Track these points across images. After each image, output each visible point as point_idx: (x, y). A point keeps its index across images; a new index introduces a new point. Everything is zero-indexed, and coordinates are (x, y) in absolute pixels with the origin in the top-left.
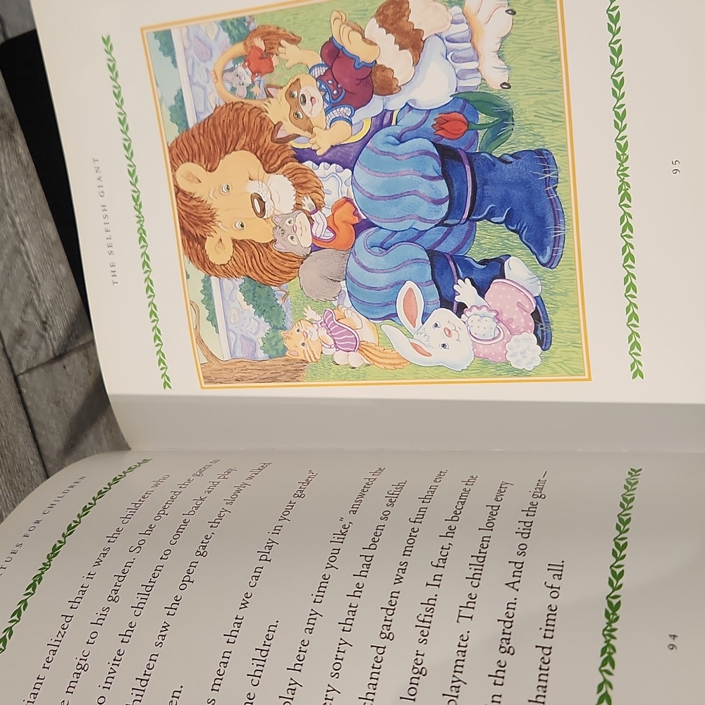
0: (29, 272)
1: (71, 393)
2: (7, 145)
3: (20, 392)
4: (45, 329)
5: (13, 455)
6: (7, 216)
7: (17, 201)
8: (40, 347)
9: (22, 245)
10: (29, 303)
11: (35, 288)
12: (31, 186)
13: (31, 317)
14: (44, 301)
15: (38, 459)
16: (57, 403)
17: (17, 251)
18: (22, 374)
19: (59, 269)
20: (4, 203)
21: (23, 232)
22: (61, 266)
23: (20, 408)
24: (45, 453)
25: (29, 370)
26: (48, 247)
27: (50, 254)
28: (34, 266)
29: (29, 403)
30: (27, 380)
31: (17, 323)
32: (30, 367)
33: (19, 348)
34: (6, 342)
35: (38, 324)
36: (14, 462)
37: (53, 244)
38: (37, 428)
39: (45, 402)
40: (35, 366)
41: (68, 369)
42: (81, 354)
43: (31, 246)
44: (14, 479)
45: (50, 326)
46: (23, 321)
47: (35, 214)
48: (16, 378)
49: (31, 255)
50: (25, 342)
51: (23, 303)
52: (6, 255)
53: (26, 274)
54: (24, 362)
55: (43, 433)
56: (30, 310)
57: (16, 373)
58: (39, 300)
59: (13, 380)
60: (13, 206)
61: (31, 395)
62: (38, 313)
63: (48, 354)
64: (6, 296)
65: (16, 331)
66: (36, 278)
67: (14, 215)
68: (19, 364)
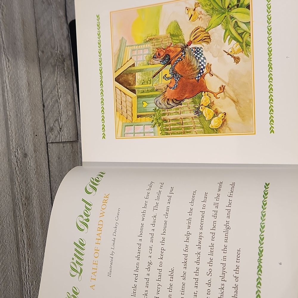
0: (59, 110)
1: (64, 157)
2: (61, 65)
3: (48, 149)
4: (60, 131)
5: (41, 169)
6: (56, 88)
7: (60, 85)
8: (57, 136)
9: (59, 99)
10: (57, 120)
11: (60, 115)
12: (66, 81)
13: (57, 125)
14: (62, 121)
15: (48, 175)
16: (59, 158)
17: (57, 101)
18: (49, 143)
19: (69, 112)
20: (56, 84)
21: (60, 95)
22: (70, 112)
23: (47, 155)
24: (51, 174)
27: (67, 106)
28: (61, 108)
29: (49, 155)
30: (51, 146)
31: (52, 125)
32: (53, 142)
33: (51, 134)
34: (47, 130)
35: (58, 128)
36: (40, 172)
37: (69, 103)
38: (50, 164)
39: (55, 156)
41: (65, 148)
42: (71, 144)
43: (62, 101)
44: (39, 178)
45: (62, 130)
46: (54, 125)
47: (65, 91)
48: (47, 144)
49: (61, 104)
50: (53, 133)
51: (55, 119)
52: (53, 101)
54: (51, 139)
55: (52, 166)
56: (57, 122)
58: (61, 120)
60: (59, 86)
61: (51, 152)
62: (59, 124)
63: (59, 140)
64: (50, 114)
65: (51, 128)
66: (61, 112)
67: (58, 89)
68: (49, 139)
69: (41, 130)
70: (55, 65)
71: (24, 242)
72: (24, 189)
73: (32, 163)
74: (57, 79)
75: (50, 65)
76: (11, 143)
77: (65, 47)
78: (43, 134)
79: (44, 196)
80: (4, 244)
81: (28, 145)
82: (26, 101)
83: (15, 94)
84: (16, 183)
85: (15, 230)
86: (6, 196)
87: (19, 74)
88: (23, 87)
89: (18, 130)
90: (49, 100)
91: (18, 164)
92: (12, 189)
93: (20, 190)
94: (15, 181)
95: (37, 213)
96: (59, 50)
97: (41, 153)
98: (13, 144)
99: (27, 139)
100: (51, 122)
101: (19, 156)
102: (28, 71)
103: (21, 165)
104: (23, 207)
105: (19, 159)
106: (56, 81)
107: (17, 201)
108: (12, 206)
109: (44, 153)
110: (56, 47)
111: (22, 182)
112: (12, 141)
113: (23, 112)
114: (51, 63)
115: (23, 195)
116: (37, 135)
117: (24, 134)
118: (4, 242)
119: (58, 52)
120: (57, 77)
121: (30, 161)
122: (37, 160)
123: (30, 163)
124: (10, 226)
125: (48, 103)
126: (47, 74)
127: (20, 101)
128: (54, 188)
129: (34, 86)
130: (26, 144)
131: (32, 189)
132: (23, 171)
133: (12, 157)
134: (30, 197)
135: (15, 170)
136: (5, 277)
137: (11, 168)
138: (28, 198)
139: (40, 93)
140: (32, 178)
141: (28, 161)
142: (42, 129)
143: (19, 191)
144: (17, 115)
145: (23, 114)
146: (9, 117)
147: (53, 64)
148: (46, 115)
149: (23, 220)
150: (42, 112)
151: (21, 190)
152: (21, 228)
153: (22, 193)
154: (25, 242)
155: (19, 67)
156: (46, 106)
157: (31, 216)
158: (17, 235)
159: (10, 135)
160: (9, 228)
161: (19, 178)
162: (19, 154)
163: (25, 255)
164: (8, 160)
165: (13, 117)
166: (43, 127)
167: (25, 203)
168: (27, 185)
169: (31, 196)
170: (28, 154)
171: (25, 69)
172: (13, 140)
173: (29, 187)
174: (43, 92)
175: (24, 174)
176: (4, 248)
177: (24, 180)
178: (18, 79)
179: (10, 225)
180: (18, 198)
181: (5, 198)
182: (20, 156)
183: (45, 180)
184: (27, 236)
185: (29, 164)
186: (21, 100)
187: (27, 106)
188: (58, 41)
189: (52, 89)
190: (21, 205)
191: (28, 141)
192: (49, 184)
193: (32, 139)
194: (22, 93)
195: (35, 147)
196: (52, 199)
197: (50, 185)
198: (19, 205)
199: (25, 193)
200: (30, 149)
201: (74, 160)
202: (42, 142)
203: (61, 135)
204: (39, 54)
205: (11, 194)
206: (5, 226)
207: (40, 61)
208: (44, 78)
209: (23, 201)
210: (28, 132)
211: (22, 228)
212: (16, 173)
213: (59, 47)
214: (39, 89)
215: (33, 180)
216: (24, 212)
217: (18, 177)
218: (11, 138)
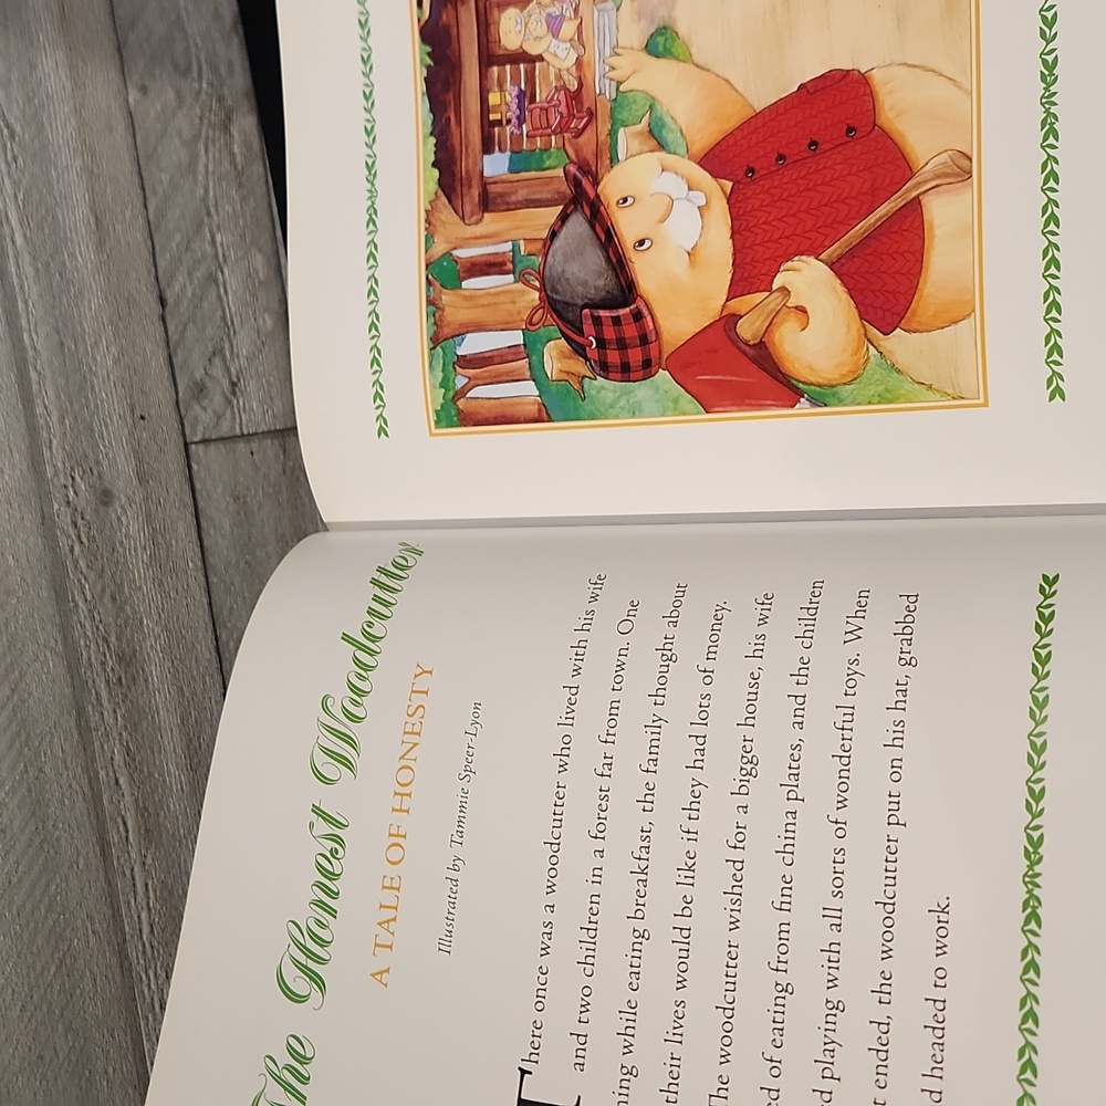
0: (224, 312)
1: (256, 491)
2: (219, 138)
3: (189, 467)
4: (234, 393)
5: (169, 547)
6: (207, 230)
7: (221, 213)
8: (224, 413)
9: (219, 273)
10: (218, 352)
11: (229, 335)
12: (243, 199)
13: (218, 371)
14: (238, 356)
15: (200, 564)
16: (236, 499)
17: (212, 279)
18: (195, 443)
19: (264, 320)
20: (205, 212)
21: (224, 256)
22: (267, 316)
23: (187, 488)
24: (211, 560)
25: (205, 441)
26: (254, 283)
27: (254, 296)
28: (231, 304)
29: (198, 485)
30: (201, 454)
31: (199, 374)
32: (207, 436)
33: (197, 408)
34: (180, 395)
35: (226, 383)
36: (167, 556)
37: (259, 283)
38: (204, 524)
39: (220, 490)
40: (214, 437)
41: (256, 457)
42: (276, 442)
43: (232, 278)
44: (164, 580)
45: (241, 391)
46: (206, 373)
47: (243, 236)
48: (186, 446)
49: (229, 290)
50: (206, 402)
51: (210, 349)
52: (198, 279)
53: (219, 313)
54: (200, 428)
55: (212, 532)
56: (217, 361)
57: (188, 441)
58: (232, 353)
59: (182, 446)
60: (215, 218)
61: (202, 475)
62: (228, 369)
63: (233, 428)
64: (191, 333)
65: (196, 383)
66: (232, 321)
67: (215, 230)
68: (194, 428)
69: (161, 396)
70: (196, 138)
71: (125, 824)
72: (109, 624)
73: (132, 526)
74: (206, 191)
75: (177, 141)
76: (47, 455)
77: (230, 64)
78: (168, 410)
79: (190, 646)
80: (49, 837)
81: (114, 457)
82: (91, 286)
83: (48, 264)
84: (76, 605)
85: (90, 781)
86: (42, 658)
87: (58, 183)
88: (77, 234)
89: (71, 402)
90: (181, 278)
91: (79, 532)
92: (65, 629)
93: (95, 629)
94: (73, 594)
95: (168, 710)
96: (208, 79)
97: (163, 483)
98: (55, 459)
99: (109, 435)
100: (194, 361)
101: (81, 503)
102: (92, 170)
103: (91, 534)
104: (110, 694)
105: (82, 513)
106: (204, 199)
107: (89, 673)
108: (68, 691)
109: (178, 484)
110: (195, 68)
111: (101, 599)
112: (51, 447)
113: (84, 331)
114: (180, 134)
115: (109, 647)
116: (147, 417)
117: (93, 416)
118: (50, 827)
119: (204, 85)
120: (208, 185)
121: (123, 519)
122: (153, 512)
123: (125, 523)
124: (66, 768)
125: (177, 288)
126: (168, 177)
127: (69, 289)
128: (225, 613)
129: (118, 227)
130: (107, 455)
131: (141, 622)
132: (102, 558)
133: (56, 507)
134: (135, 652)
135: (70, 557)
136: (64, 955)
137: (54, 549)
138: (129, 660)
139: (145, 252)
140: (140, 579)
141: (119, 519)
142: (161, 394)
143: (93, 633)
144: (62, 344)
145: (84, 340)
146: (31, 353)
147: (187, 134)
148: (174, 337)
149: (117, 742)
150: (157, 324)
151: (98, 629)
152: (111, 774)
153: (106, 640)
154: (130, 824)
155: (55, 155)
156: (170, 301)
157: (145, 724)
158: (96, 798)
159: (42, 421)
160: (65, 776)
161: (87, 586)
162: (81, 494)
163: (132, 869)
164: (39, 520)
165: (44, 354)
166: (168, 383)
167: (120, 679)
168: (122, 609)
169: (141, 647)
170: (115, 492)
171: (78, 163)
172: (55, 442)
173: (128, 617)
174: (157, 247)
175: (106, 568)
176: (51, 850)
177: (108, 591)
178: (57, 204)
179: (69, 764)
180: (89, 659)
181: (38, 665)
182: (84, 498)
183: (188, 586)
184: (136, 800)
185: (121, 531)
186: (74, 286)
187: (99, 306)
188: (200, 43)
189: (191, 233)
190: (102, 687)
191: (110, 442)
192: (205, 601)
193: (126, 432)
194: (76, 258)
195: (140, 461)
196: (219, 654)
197: (210, 604)
198: (94, 687)
199: (113, 639)
200: (121, 470)
201: (296, 500)
202: (165, 443)
203: (236, 410)
204: (131, 100)
205: (60, 648)
206: (47, 770)
207: (137, 127)
208: (155, 193)
209: (109, 670)
210: (109, 405)
211: (114, 772)
212: (76, 567)
213: (205, 67)
214: (139, 235)
215: (141, 587)
216: (115, 712)
217: (83, 581)
218: (45, 433)
